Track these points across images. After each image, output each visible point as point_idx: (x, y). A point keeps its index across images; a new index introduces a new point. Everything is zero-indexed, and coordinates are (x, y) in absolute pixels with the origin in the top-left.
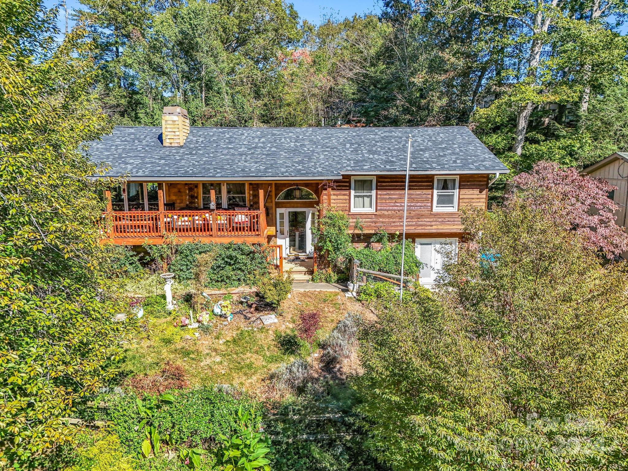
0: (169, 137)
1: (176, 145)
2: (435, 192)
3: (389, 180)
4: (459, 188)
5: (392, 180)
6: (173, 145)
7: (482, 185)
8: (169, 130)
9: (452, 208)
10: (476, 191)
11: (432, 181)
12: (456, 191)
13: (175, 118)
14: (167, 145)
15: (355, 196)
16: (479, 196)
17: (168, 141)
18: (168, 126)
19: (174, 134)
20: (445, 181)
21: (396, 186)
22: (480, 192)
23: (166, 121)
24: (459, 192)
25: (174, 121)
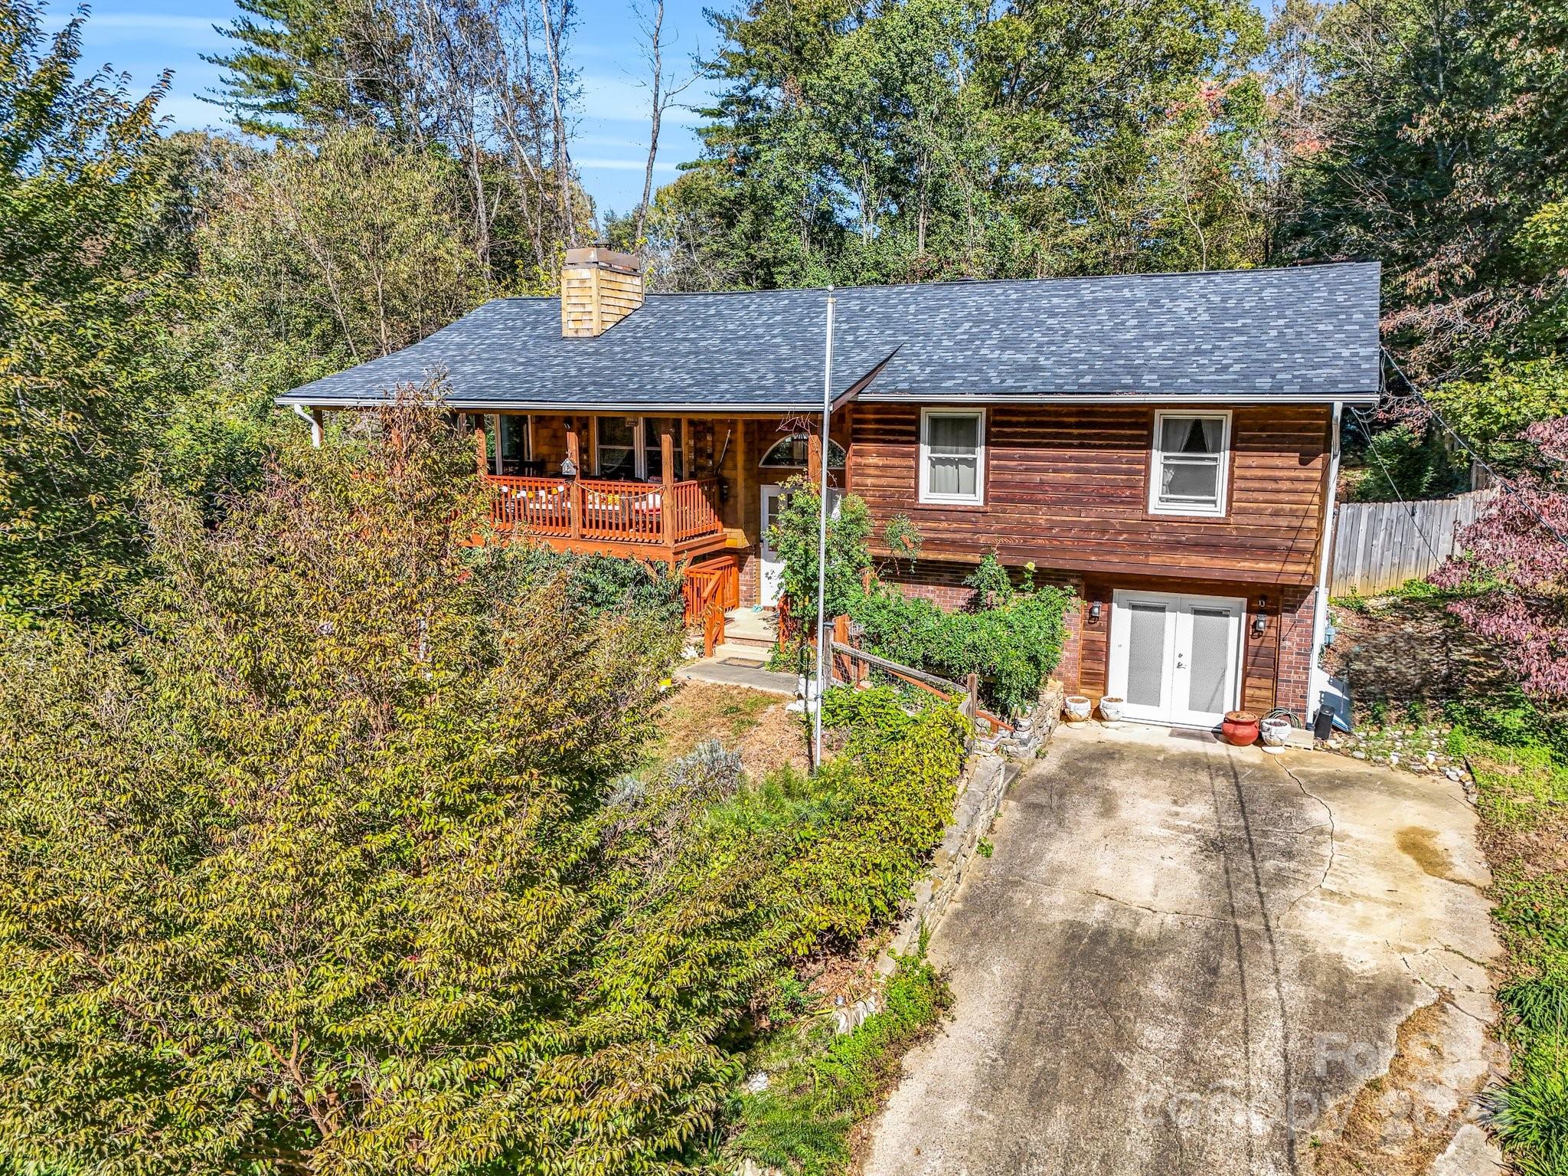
0: (573, 317)
1: (588, 334)
2: (1157, 457)
3: (1022, 419)
4: (1233, 448)
5: (1032, 419)
6: (580, 334)
7: (1313, 440)
8: (574, 300)
9: (1211, 507)
10: (1293, 459)
11: (1149, 426)
12: (1224, 457)
13: (585, 273)
14: (571, 334)
15: (935, 463)
16: (1302, 474)
17: (571, 325)
18: (573, 292)
19: (581, 309)
20: (1197, 424)
21: (1044, 436)
22: (1303, 462)
23: (569, 281)
24: (1232, 460)
25: (583, 281)
